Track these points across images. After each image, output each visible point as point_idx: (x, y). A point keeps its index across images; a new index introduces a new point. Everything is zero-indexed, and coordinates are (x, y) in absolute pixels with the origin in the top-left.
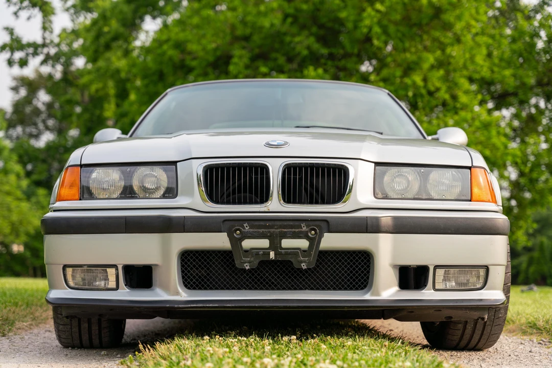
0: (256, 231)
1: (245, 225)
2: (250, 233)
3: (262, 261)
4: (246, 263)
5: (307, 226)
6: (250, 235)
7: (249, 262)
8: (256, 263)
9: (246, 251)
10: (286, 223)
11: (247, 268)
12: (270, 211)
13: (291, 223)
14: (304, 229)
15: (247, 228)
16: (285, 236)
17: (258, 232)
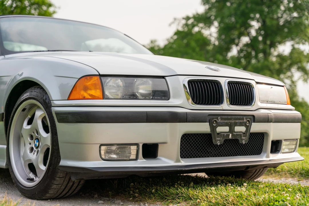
0: (223, 122)
1: (219, 118)
2: (221, 123)
3: (226, 140)
4: (218, 141)
5: (246, 119)
6: (221, 124)
7: (220, 141)
8: (223, 141)
9: (218, 134)
10: (236, 117)
11: (219, 144)
12: (224, 109)
13: (239, 117)
14: (245, 121)
15: (219, 120)
16: (236, 124)
17: (225, 122)
